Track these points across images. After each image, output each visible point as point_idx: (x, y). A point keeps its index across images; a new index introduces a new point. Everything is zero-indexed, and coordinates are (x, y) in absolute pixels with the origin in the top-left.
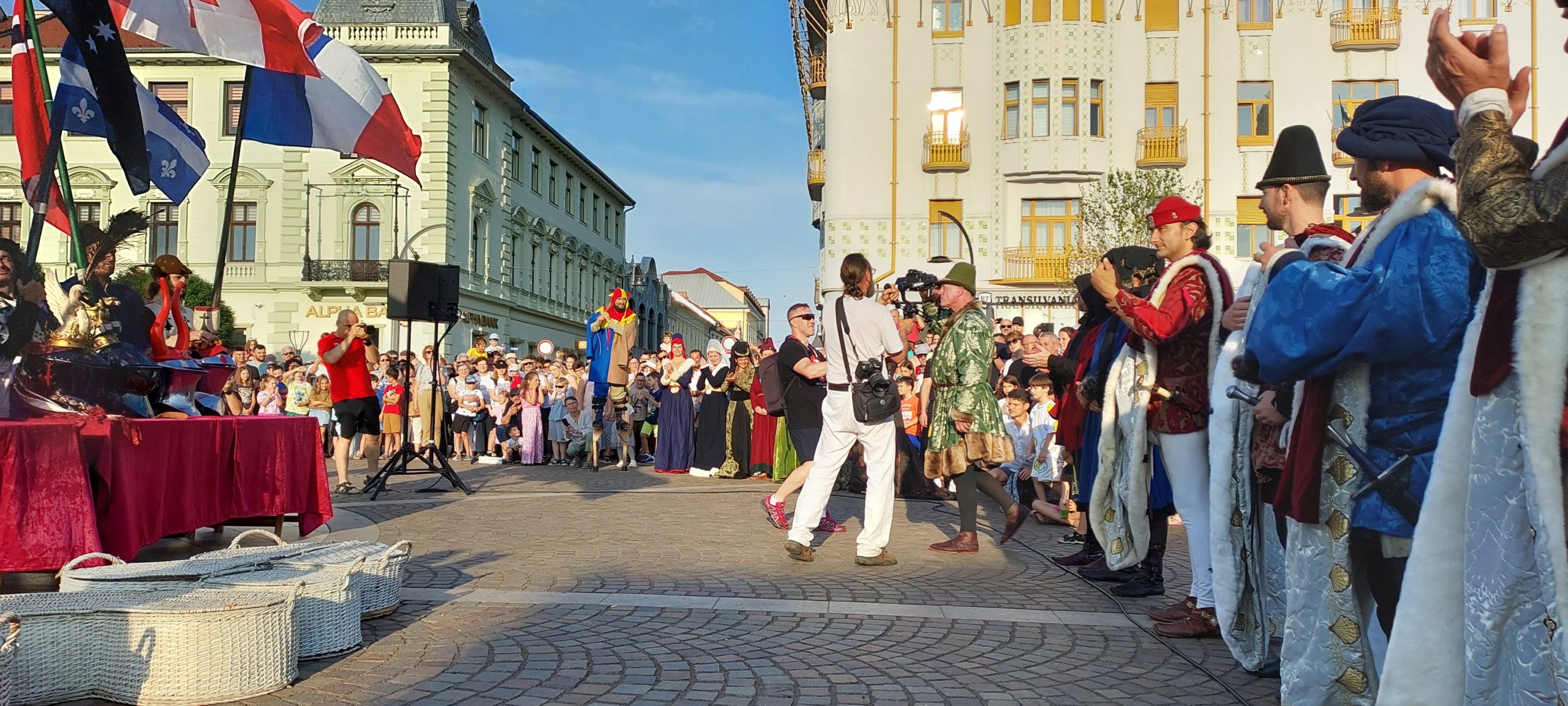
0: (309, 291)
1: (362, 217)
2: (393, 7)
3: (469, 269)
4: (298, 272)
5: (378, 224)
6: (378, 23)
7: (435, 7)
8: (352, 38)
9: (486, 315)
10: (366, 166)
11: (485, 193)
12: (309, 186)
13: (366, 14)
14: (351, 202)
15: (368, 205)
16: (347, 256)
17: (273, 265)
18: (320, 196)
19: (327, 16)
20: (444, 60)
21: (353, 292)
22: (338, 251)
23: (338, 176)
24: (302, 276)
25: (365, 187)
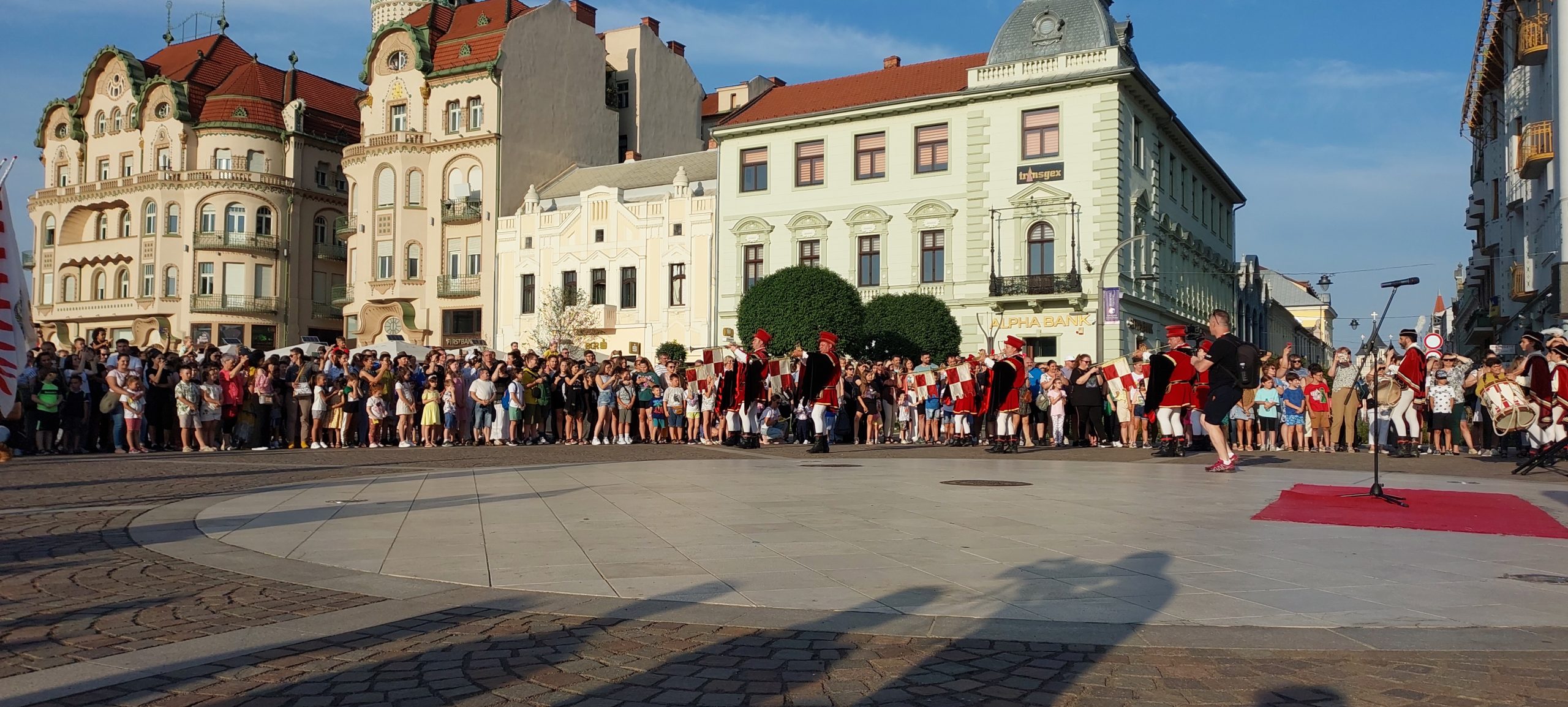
0: (996, 306)
1: (1036, 235)
2: (1061, 38)
3: (1132, 277)
4: (985, 288)
5: (1052, 241)
6: (1050, 55)
7: (1101, 32)
8: (1026, 72)
9: (1145, 321)
10: (1041, 189)
11: (1143, 204)
12: (993, 211)
13: (1036, 49)
14: (1027, 223)
15: (1042, 224)
16: (1025, 273)
17: (960, 283)
18: (999, 220)
19: (1000, 57)
20: (1114, 80)
21: (1035, 304)
22: (1017, 268)
23: (1016, 200)
24: (988, 292)
25: (1040, 208)
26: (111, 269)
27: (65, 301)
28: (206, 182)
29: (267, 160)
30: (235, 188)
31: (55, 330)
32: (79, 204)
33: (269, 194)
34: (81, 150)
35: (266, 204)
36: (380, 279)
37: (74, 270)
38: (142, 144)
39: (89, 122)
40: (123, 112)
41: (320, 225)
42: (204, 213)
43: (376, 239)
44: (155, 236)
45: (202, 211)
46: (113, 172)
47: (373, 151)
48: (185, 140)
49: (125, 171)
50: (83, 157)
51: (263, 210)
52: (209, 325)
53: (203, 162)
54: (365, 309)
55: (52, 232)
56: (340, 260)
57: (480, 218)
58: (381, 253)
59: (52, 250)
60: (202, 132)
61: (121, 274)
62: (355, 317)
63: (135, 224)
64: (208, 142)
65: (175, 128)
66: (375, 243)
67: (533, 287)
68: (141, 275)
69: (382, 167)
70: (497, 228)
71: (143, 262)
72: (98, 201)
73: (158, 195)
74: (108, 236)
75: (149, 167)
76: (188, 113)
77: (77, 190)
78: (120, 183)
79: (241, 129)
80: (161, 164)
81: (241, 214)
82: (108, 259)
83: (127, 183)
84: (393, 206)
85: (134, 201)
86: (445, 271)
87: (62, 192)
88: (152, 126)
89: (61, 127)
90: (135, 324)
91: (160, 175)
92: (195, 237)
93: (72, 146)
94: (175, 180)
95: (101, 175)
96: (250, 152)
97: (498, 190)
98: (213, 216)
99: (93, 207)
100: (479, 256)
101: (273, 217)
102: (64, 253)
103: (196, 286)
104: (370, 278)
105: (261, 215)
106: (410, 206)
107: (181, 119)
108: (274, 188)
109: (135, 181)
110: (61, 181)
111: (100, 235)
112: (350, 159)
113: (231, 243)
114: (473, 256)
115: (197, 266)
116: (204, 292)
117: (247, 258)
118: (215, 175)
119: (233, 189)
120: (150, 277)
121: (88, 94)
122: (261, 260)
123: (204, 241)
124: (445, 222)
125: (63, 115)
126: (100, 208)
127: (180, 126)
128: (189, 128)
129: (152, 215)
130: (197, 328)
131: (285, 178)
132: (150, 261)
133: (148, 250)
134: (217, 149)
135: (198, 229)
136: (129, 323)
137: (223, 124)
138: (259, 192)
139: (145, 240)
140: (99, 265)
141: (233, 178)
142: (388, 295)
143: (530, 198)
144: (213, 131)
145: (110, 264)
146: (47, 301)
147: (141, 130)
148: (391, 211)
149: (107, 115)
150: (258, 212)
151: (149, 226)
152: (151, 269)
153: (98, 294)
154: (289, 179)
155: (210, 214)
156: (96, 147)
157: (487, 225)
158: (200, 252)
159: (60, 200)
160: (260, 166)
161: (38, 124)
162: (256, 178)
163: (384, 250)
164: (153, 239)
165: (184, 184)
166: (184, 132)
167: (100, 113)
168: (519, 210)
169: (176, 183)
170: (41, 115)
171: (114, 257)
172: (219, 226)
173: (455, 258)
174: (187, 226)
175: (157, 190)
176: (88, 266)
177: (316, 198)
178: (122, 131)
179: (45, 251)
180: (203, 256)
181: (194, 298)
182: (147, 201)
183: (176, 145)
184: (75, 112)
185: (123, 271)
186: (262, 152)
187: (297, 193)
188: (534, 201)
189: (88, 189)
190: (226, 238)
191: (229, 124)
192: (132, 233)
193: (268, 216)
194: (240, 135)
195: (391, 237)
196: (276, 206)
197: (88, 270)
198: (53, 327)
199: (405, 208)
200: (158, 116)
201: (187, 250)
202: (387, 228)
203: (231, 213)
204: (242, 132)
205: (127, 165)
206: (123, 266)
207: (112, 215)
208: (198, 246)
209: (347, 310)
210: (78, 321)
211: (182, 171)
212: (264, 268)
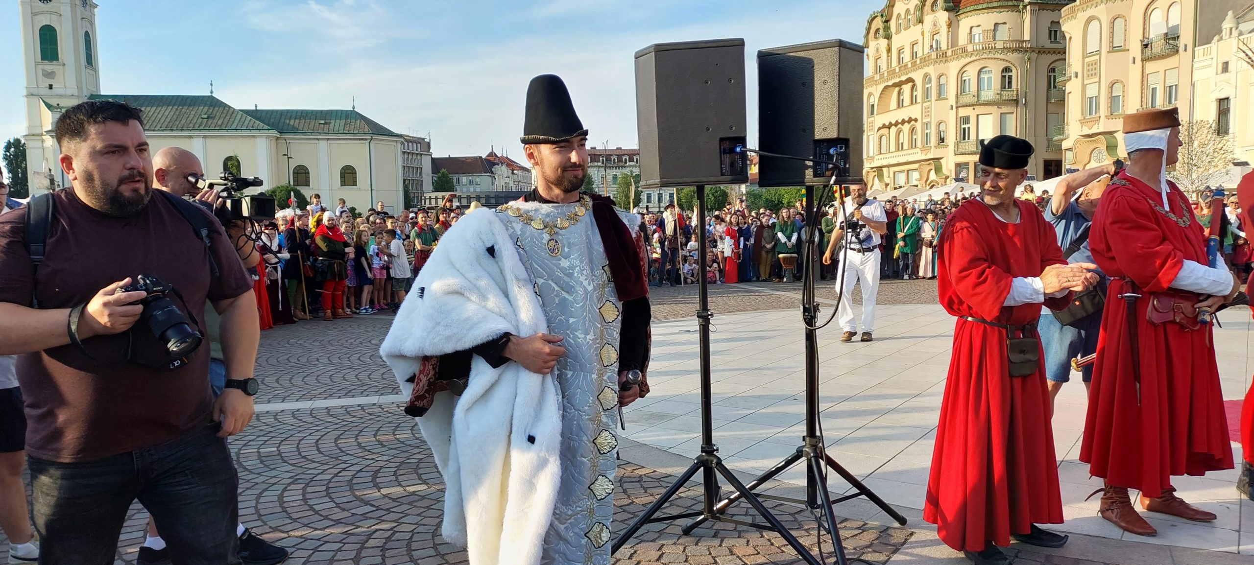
26: (906, 128)
27: (881, 153)
28: (964, 55)
29: (1009, 29)
30: (985, 56)
31: (876, 173)
32: (887, 84)
33: (1011, 56)
34: (888, 45)
35: (1008, 64)
36: (1088, 117)
37: (885, 131)
38: (923, 34)
39: (893, 24)
40: (912, 12)
41: (1052, 74)
42: (964, 79)
43: (1085, 83)
44: (930, 101)
45: (962, 78)
46: (907, 57)
47: (1083, 8)
48: (950, 25)
49: (914, 55)
50: (889, 50)
51: (1007, 69)
52: (967, 164)
53: (963, 39)
54: (1076, 142)
55: (873, 106)
56: (1062, 101)
57: (1177, 51)
58: (1089, 95)
59: (873, 119)
60: (962, 16)
61: (913, 130)
62: (1069, 149)
63: (919, 93)
64: (966, 22)
65: (943, 16)
66: (1084, 86)
67: (1228, 110)
68: (923, 130)
69: (1090, 20)
70: (1193, 57)
71: (924, 121)
72: (897, 80)
73: (932, 71)
74: (904, 105)
75: (927, 50)
76: (952, 4)
77: (886, 75)
78: (910, 66)
79: (989, 8)
80: (934, 46)
81: (989, 75)
82: (903, 122)
83: (914, 64)
84: (1099, 52)
85: (918, 76)
86: (1144, 104)
87: (877, 77)
88: (928, 19)
89: (878, 30)
90: (920, 166)
91: (934, 55)
92: (957, 98)
93: (883, 43)
94: (943, 57)
95: (900, 60)
96: (996, 25)
97: (1195, 21)
98: (969, 79)
99: (895, 85)
100: (1176, 85)
101: (1014, 74)
102: (880, 120)
103: (958, 135)
104: (1080, 117)
105: (1004, 74)
106: (1113, 49)
107: (947, 9)
108: (1014, 50)
109: (918, 62)
110: (878, 69)
111: (900, 104)
112: (1066, 17)
113: (983, 99)
114: (1171, 87)
115: (959, 120)
116: (964, 139)
117: (994, 109)
118: (970, 48)
119: (983, 57)
120: (928, 131)
121: (891, 4)
122: (1005, 109)
123: (964, 100)
124: (1144, 60)
125: (878, 23)
126: (899, 85)
127: (946, 14)
128: (952, 14)
129: (929, 86)
130: (959, 166)
131: (1023, 41)
132: (929, 120)
133: (926, 112)
134: (971, 28)
135: (959, 92)
136: (916, 166)
137: (975, 7)
138: (1002, 56)
139: (925, 105)
140: (900, 126)
141: (983, 48)
142: (1095, 130)
143: (1227, 24)
144: (969, 14)
145: (906, 124)
146: (871, 154)
147: (922, 23)
148: (1097, 57)
149: (903, 17)
150: (1003, 71)
151: (927, 94)
152: (927, 125)
153: (899, 147)
154: (1026, 41)
155: (967, 78)
156: (898, 40)
157: (1184, 57)
158: (960, 109)
159: (877, 83)
160: (1004, 34)
161: (864, 32)
162: (1000, 45)
163: (1092, 91)
164: (929, 103)
165: (949, 59)
166: (949, 19)
167: (899, 15)
168: (1216, 38)
169: (944, 60)
170: (866, 24)
171: (907, 119)
172: (974, 87)
173: (1154, 90)
174: (951, 91)
175: (931, 67)
176: (893, 127)
177: (1049, 52)
178: (912, 26)
179: (869, 120)
180: (963, 112)
181: (957, 145)
182: (926, 76)
183: (944, 29)
184: (884, 19)
185: (914, 129)
186: (1005, 23)
187: (1033, 51)
188: (1231, 26)
189: (891, 73)
190: (978, 96)
191: (980, 7)
192: (918, 101)
193: (1010, 74)
194: (988, 13)
195: (1097, 79)
196: (1016, 65)
197: (894, 130)
198: (875, 172)
199: (1109, 52)
200: (933, 10)
201: (952, 108)
202: (1093, 72)
203: (982, 76)
204: (989, 10)
205: (915, 51)
206: (913, 125)
207: (907, 88)
208: (958, 105)
209: (1065, 145)
210: (888, 166)
211: (948, 49)
212: (1007, 115)
